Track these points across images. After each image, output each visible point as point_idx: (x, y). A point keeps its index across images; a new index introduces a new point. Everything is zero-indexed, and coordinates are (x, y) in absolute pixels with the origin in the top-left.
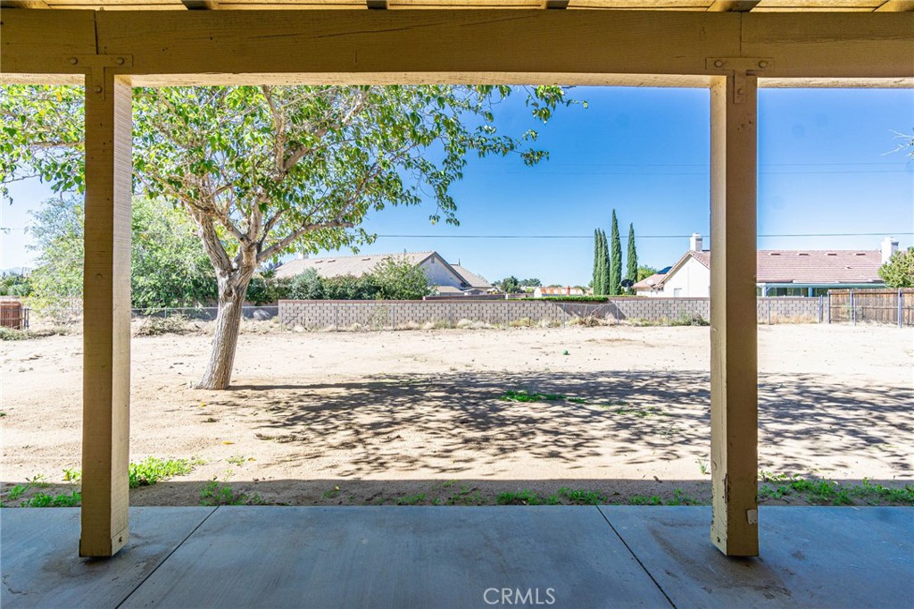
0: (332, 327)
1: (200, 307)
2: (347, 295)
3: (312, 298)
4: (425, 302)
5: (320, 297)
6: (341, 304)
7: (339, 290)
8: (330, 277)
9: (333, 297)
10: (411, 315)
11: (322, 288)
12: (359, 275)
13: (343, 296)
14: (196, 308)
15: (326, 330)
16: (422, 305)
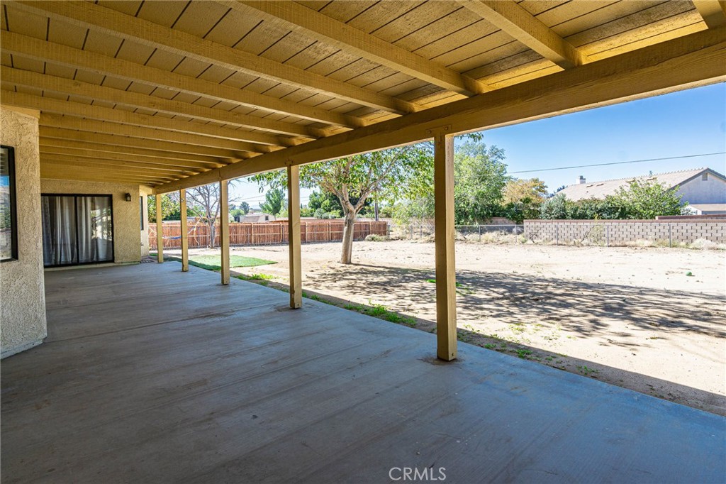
0: (555, 241)
1: (476, 225)
2: (587, 215)
3: (558, 218)
4: (657, 222)
5: (563, 217)
6: (581, 223)
7: (578, 212)
8: (575, 200)
9: (574, 217)
10: (641, 233)
11: (564, 210)
12: (603, 198)
13: (583, 217)
14: (475, 226)
15: (550, 243)
16: (654, 224)
